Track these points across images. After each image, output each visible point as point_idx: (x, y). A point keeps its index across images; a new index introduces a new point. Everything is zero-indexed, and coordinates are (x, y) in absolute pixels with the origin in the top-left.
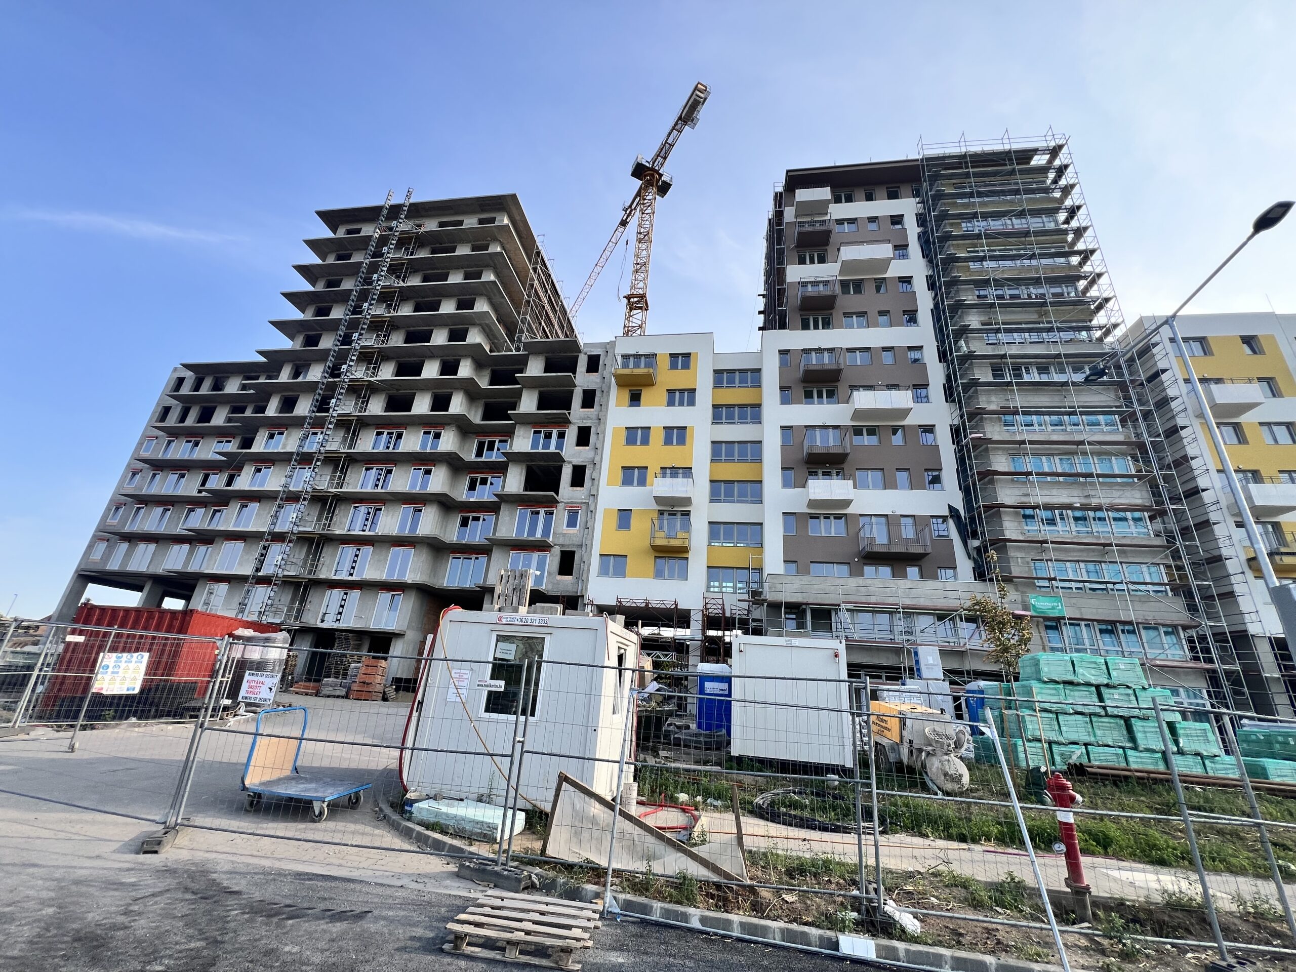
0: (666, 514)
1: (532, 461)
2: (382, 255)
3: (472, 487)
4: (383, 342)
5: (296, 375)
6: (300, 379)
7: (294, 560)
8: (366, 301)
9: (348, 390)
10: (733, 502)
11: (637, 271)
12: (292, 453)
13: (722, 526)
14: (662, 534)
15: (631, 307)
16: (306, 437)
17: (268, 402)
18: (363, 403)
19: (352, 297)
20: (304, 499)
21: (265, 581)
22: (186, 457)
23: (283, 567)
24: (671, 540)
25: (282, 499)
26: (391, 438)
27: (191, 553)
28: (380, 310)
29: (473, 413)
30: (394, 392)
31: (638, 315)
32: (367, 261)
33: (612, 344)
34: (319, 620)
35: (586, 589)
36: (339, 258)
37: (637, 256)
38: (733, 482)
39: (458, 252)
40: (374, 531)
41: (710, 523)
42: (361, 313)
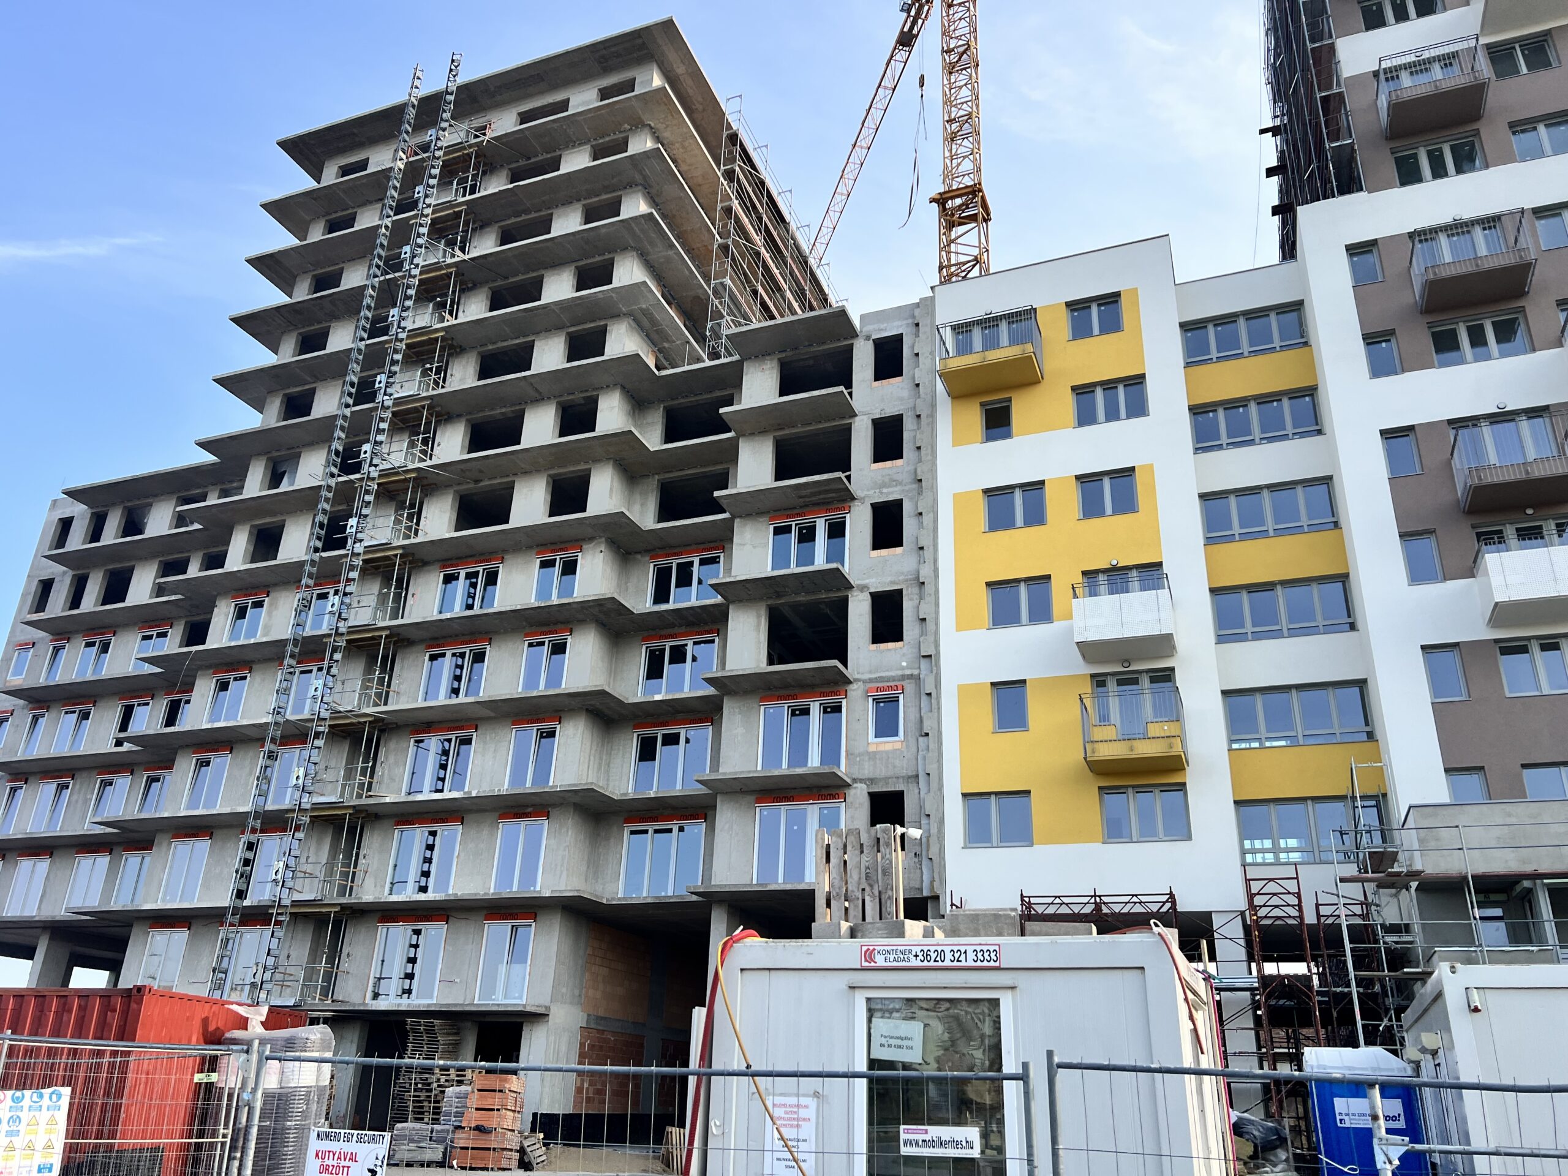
0: (1112, 685)
1: (779, 595)
2: (414, 205)
3: (654, 671)
4: (436, 383)
5: (275, 479)
6: (285, 487)
7: (309, 868)
8: (394, 305)
9: (378, 496)
10: (1277, 634)
11: (952, 138)
12: (283, 643)
13: (1259, 699)
14: (1109, 732)
15: (950, 221)
16: (306, 605)
17: (228, 543)
18: (410, 518)
19: (367, 301)
20: (317, 735)
21: (258, 917)
22: (89, 676)
23: (289, 884)
24: (1136, 743)
25: (273, 741)
26: (474, 585)
27: (113, 871)
28: (422, 319)
29: (637, 507)
30: (468, 487)
31: (968, 238)
32: (388, 222)
33: (927, 305)
34: (369, 995)
35: (943, 881)
36: (332, 228)
37: (948, 102)
38: (1269, 586)
39: (567, 166)
40: (461, 788)
41: (1225, 693)
42: (385, 331)
